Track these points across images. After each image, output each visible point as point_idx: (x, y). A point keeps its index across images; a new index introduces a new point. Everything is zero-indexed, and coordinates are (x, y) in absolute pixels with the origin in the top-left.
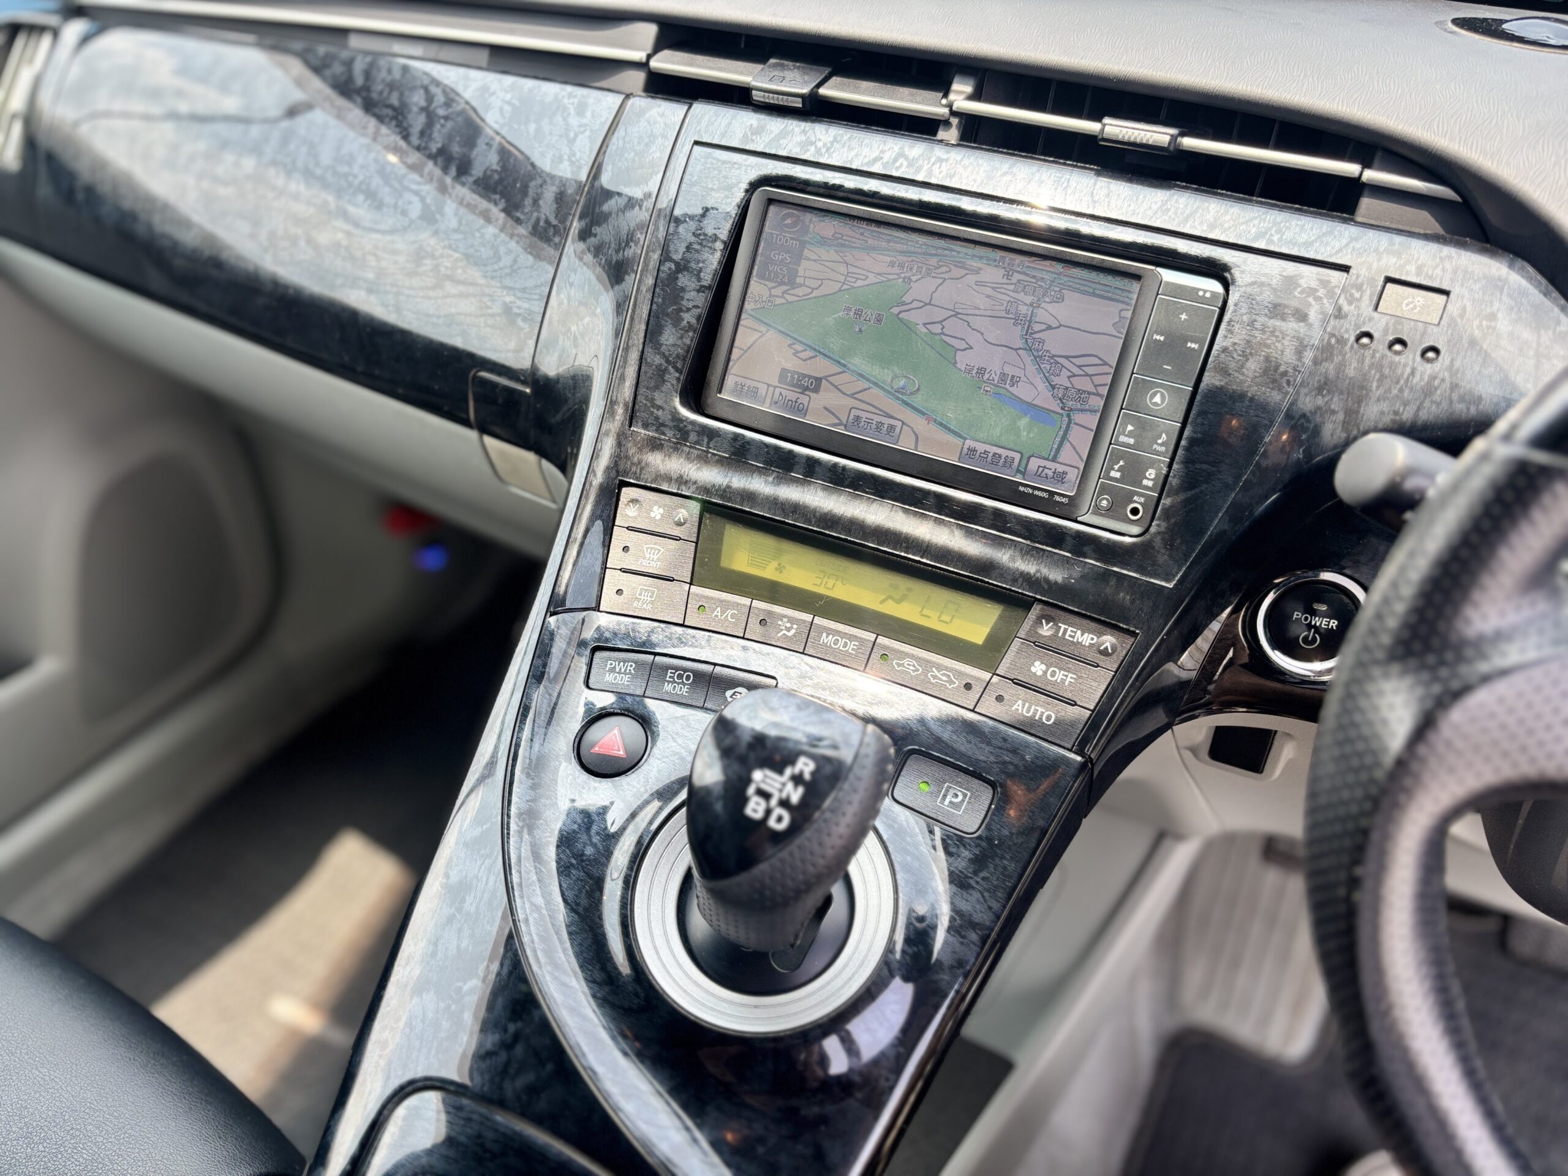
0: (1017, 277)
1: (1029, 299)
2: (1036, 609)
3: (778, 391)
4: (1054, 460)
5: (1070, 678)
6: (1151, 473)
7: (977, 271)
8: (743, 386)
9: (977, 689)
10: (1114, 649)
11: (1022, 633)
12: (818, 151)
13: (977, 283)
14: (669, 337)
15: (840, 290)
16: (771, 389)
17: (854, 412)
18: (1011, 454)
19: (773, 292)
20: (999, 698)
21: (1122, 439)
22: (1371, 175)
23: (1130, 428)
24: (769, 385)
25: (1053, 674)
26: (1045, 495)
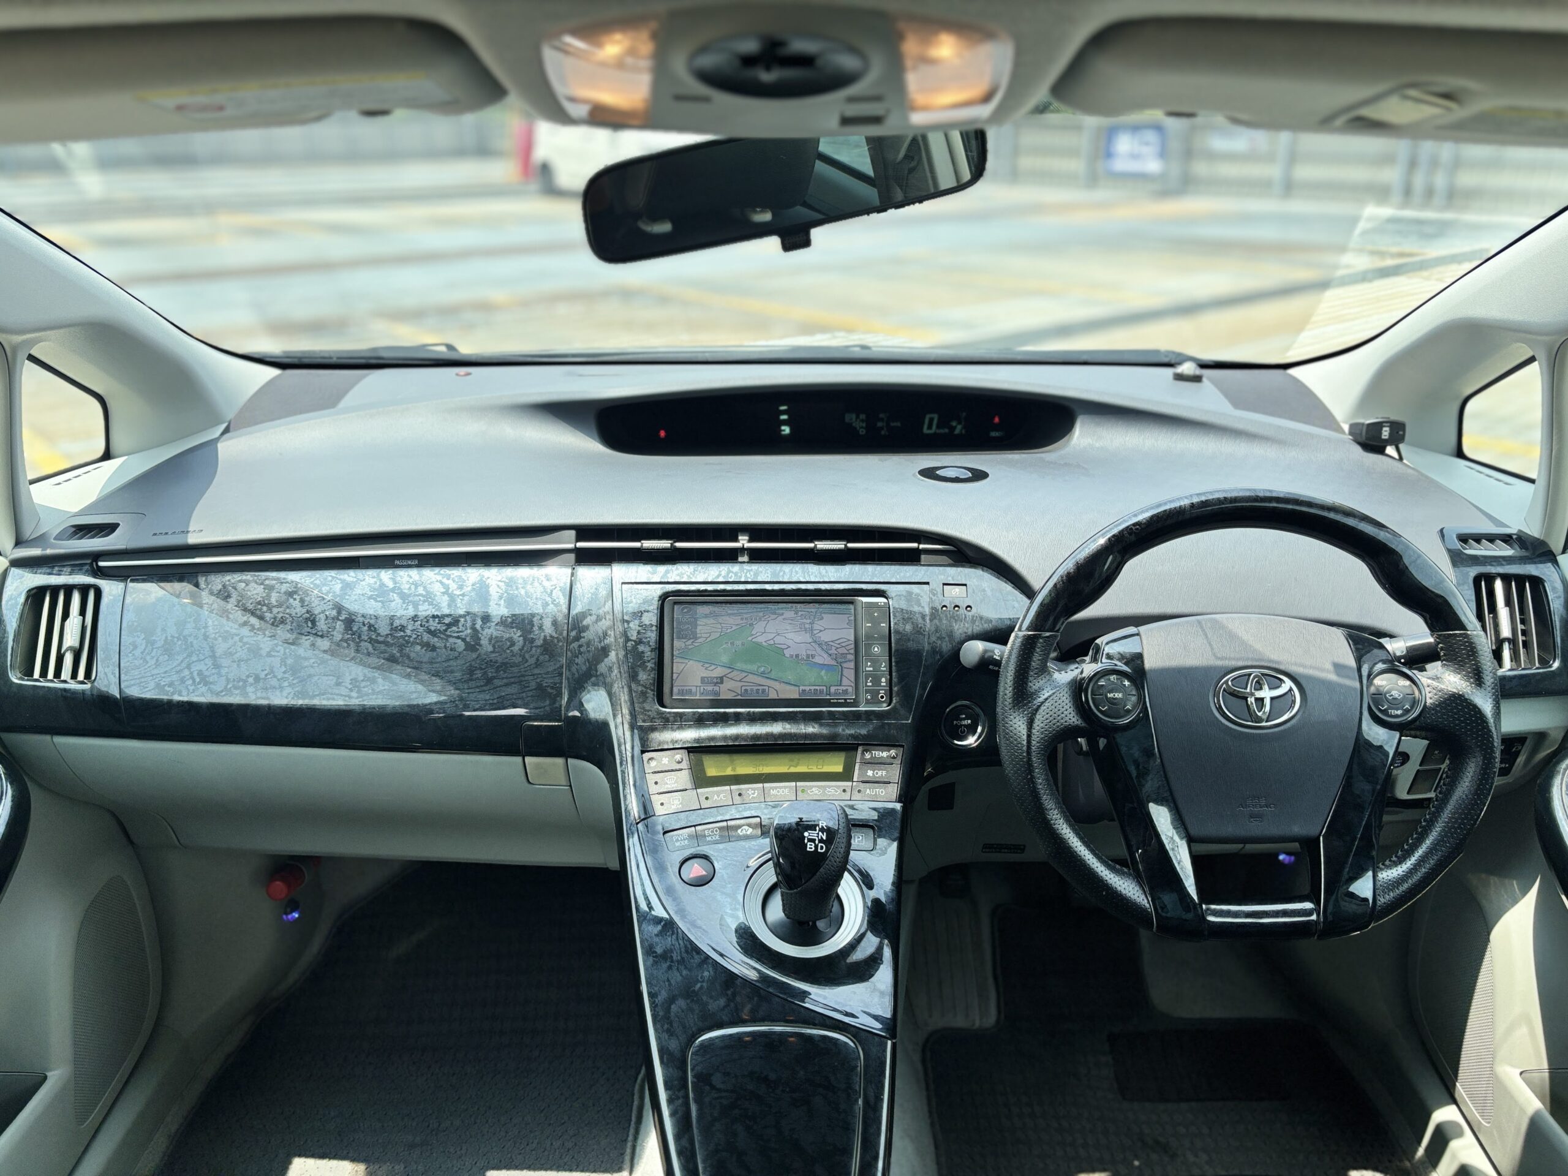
0: (800, 613)
1: (808, 621)
2: (860, 749)
3: (702, 688)
4: (840, 685)
5: (884, 773)
6: (883, 680)
7: (782, 614)
8: (683, 690)
9: (849, 790)
10: (897, 755)
11: (858, 760)
12: (689, 577)
13: (784, 619)
14: (643, 676)
15: (720, 635)
16: (698, 688)
17: (743, 688)
18: (821, 688)
19: (687, 643)
20: (859, 791)
21: (868, 669)
22: (922, 546)
23: (869, 664)
24: (697, 686)
25: (877, 773)
26: (843, 701)
